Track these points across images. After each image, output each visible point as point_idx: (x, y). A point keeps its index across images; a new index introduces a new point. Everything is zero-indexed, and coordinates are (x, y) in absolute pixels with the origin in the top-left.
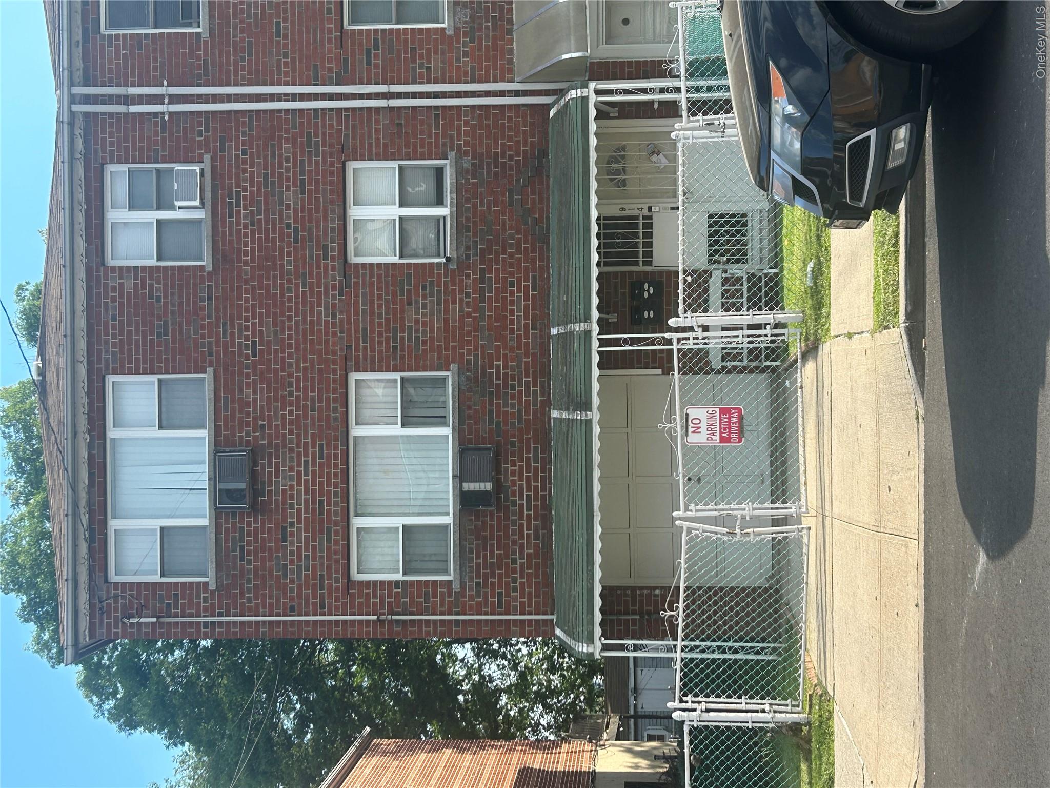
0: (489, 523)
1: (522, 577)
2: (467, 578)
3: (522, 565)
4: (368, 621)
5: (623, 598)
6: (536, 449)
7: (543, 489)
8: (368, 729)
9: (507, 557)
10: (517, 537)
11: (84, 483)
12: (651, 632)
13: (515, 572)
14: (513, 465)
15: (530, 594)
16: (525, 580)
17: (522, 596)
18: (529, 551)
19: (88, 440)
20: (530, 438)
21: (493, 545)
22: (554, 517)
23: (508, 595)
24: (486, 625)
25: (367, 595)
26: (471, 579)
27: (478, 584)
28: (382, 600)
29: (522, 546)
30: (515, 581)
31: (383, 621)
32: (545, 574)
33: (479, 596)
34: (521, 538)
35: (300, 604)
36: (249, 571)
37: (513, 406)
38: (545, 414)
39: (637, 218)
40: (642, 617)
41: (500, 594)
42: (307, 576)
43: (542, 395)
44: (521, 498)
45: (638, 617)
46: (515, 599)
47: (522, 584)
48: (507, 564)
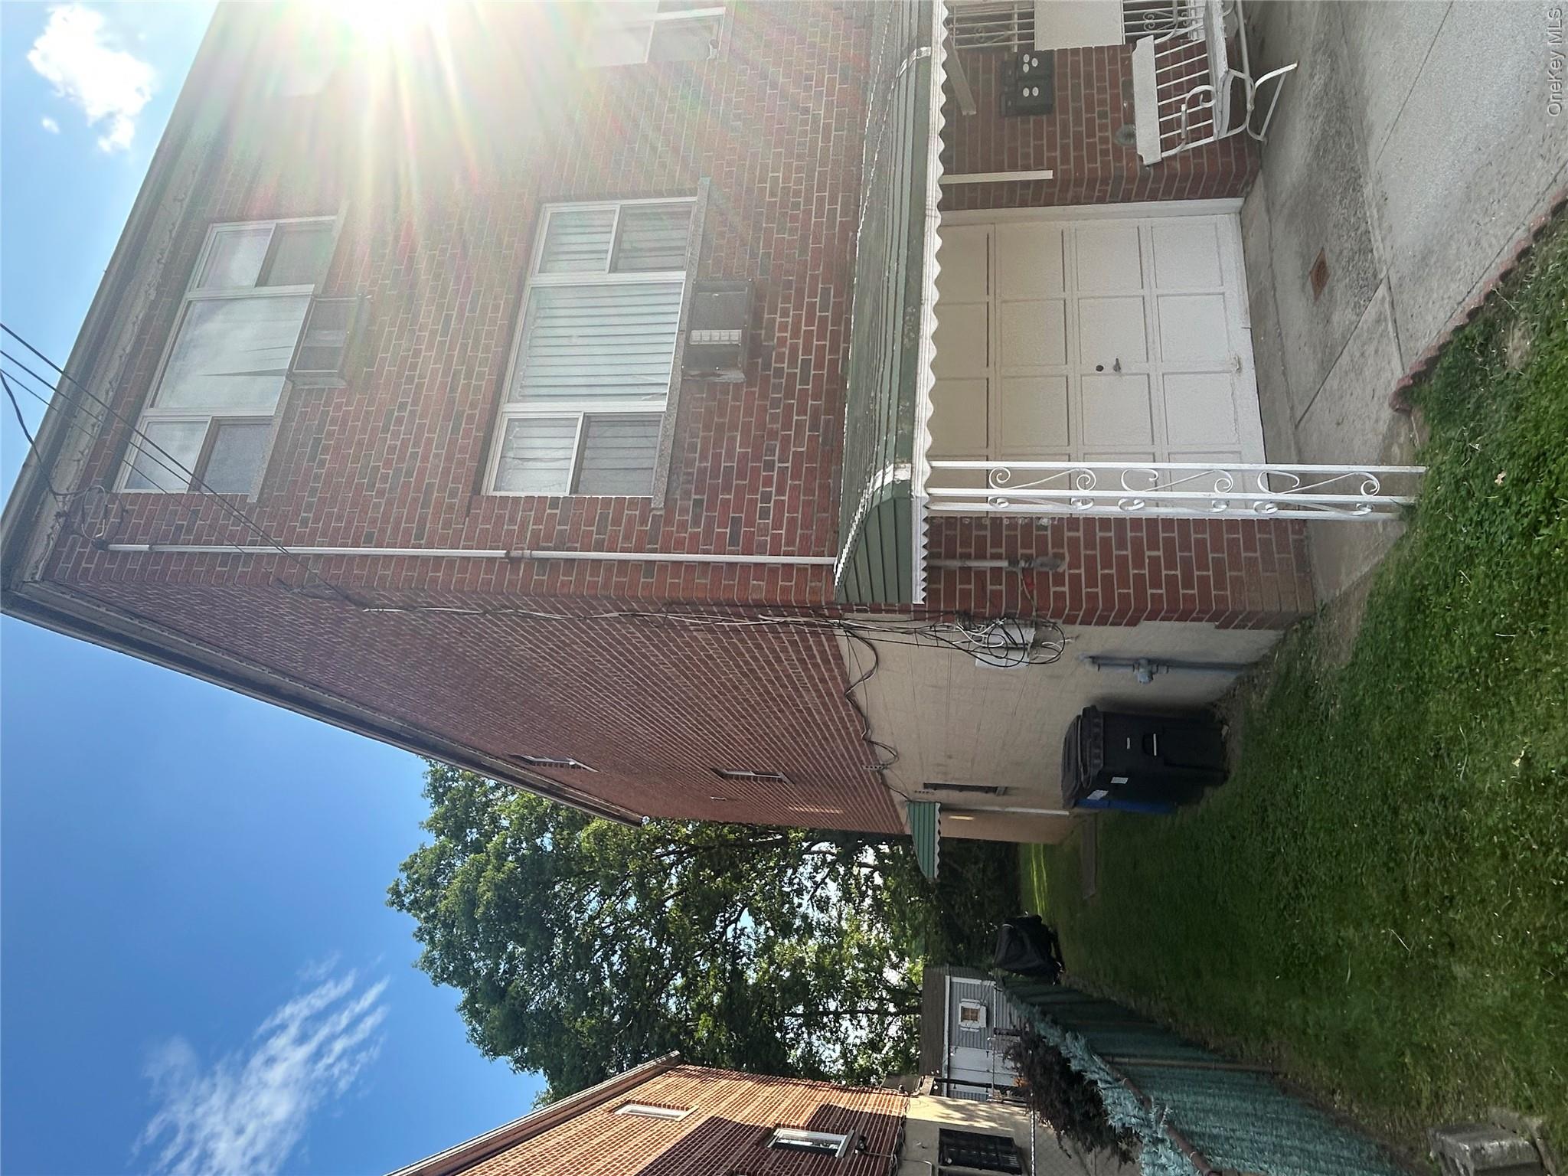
0: (731, 403)
1: (780, 491)
2: (678, 492)
3: (783, 471)
4: (491, 560)
5: (974, 533)
6: (826, 291)
7: (834, 349)
8: (677, 1053)
9: (757, 458)
10: (779, 426)
11: (124, 350)
12: (1031, 593)
13: (768, 482)
14: (785, 313)
15: (792, 521)
16: (786, 498)
17: (777, 525)
18: (799, 449)
19: (152, 298)
20: (818, 275)
21: (734, 439)
22: (849, 394)
23: (750, 523)
24: (704, 574)
25: (501, 517)
26: (687, 494)
27: (698, 503)
28: (523, 527)
29: (786, 440)
30: (766, 498)
31: (519, 560)
32: (824, 487)
33: (696, 522)
34: (787, 426)
35: (383, 531)
36: (317, 478)
37: (793, 231)
38: (846, 240)
39: (1009, 17)
40: (1014, 562)
41: (736, 521)
42: (407, 485)
43: (844, 214)
44: (793, 363)
45: (1004, 564)
46: (764, 531)
47: (779, 504)
48: (755, 471)
